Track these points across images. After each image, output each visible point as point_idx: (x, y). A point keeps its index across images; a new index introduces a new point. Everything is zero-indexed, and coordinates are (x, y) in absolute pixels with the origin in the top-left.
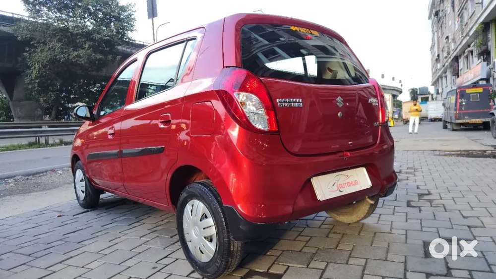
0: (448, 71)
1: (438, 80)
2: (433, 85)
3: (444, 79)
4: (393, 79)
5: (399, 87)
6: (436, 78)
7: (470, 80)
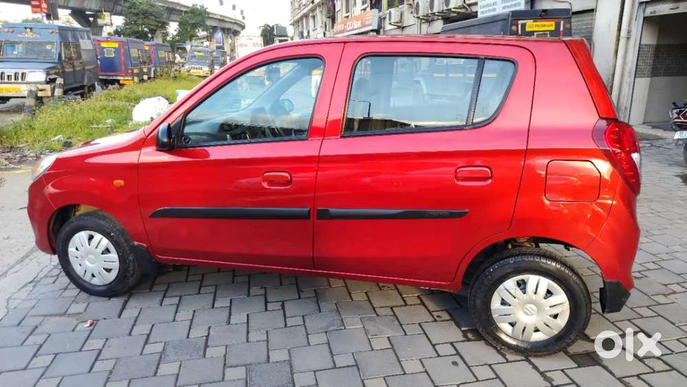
0: (318, 12)
1: (301, 18)
2: (293, 24)
3: (311, 21)
4: (234, 8)
5: (241, 19)
6: (299, 16)
7: (356, 29)
